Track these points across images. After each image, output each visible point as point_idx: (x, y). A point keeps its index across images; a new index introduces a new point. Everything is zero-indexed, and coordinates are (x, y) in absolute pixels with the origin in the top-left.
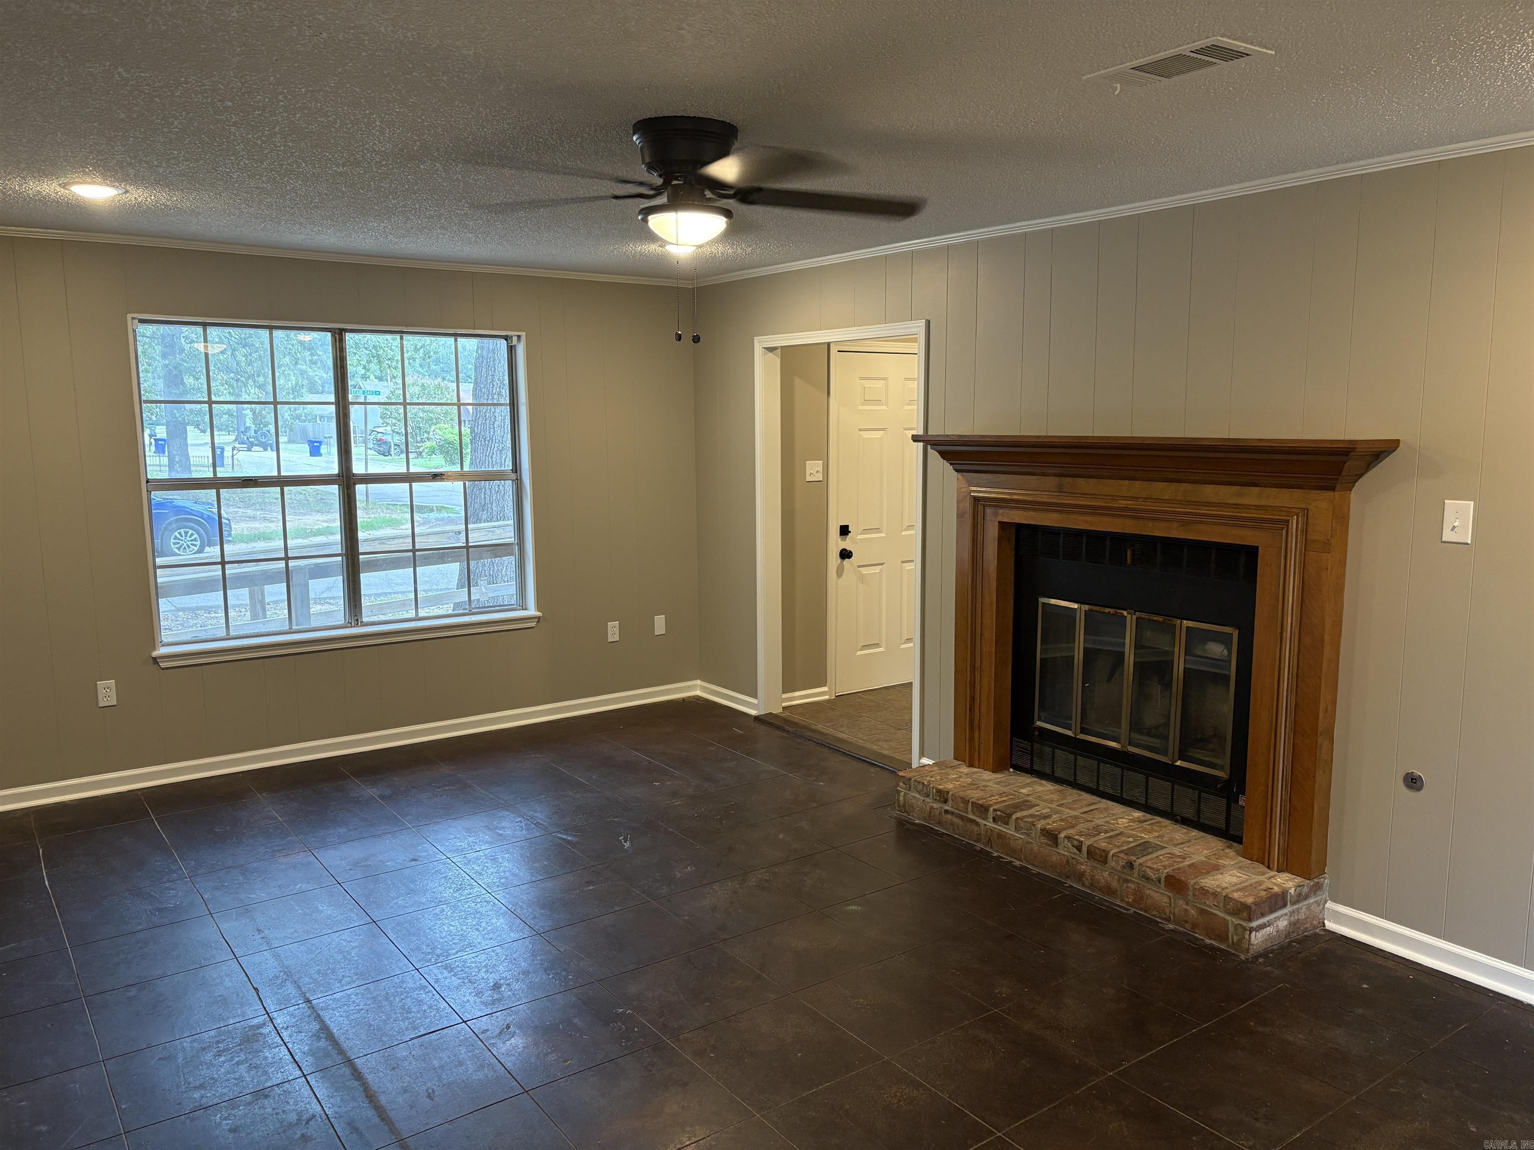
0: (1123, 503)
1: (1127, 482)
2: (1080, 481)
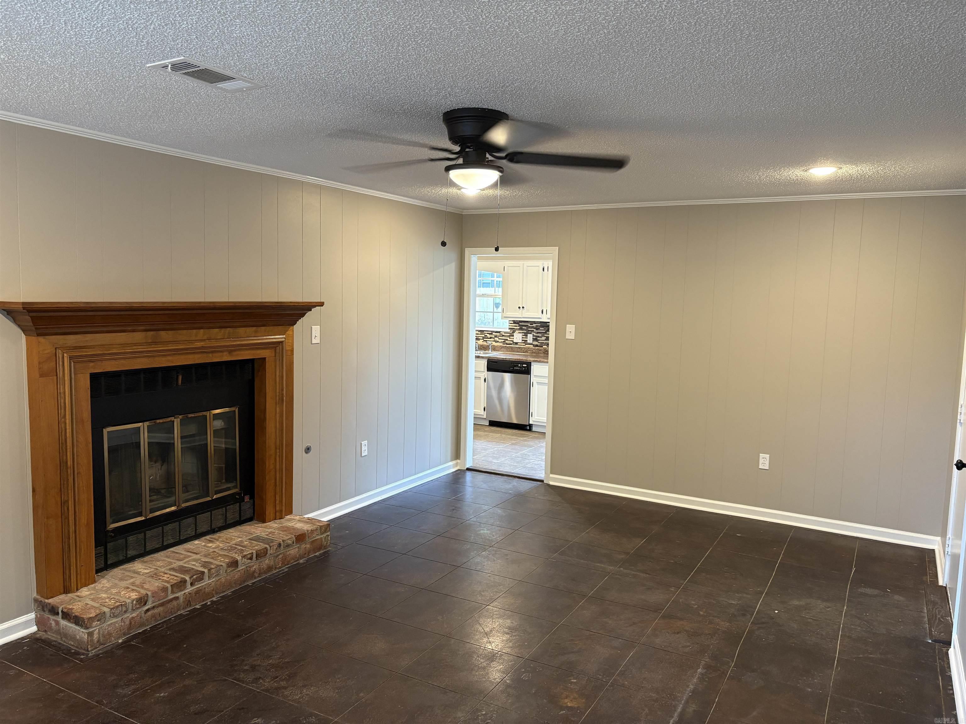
0: (199, 344)
1: (195, 331)
2: (163, 333)
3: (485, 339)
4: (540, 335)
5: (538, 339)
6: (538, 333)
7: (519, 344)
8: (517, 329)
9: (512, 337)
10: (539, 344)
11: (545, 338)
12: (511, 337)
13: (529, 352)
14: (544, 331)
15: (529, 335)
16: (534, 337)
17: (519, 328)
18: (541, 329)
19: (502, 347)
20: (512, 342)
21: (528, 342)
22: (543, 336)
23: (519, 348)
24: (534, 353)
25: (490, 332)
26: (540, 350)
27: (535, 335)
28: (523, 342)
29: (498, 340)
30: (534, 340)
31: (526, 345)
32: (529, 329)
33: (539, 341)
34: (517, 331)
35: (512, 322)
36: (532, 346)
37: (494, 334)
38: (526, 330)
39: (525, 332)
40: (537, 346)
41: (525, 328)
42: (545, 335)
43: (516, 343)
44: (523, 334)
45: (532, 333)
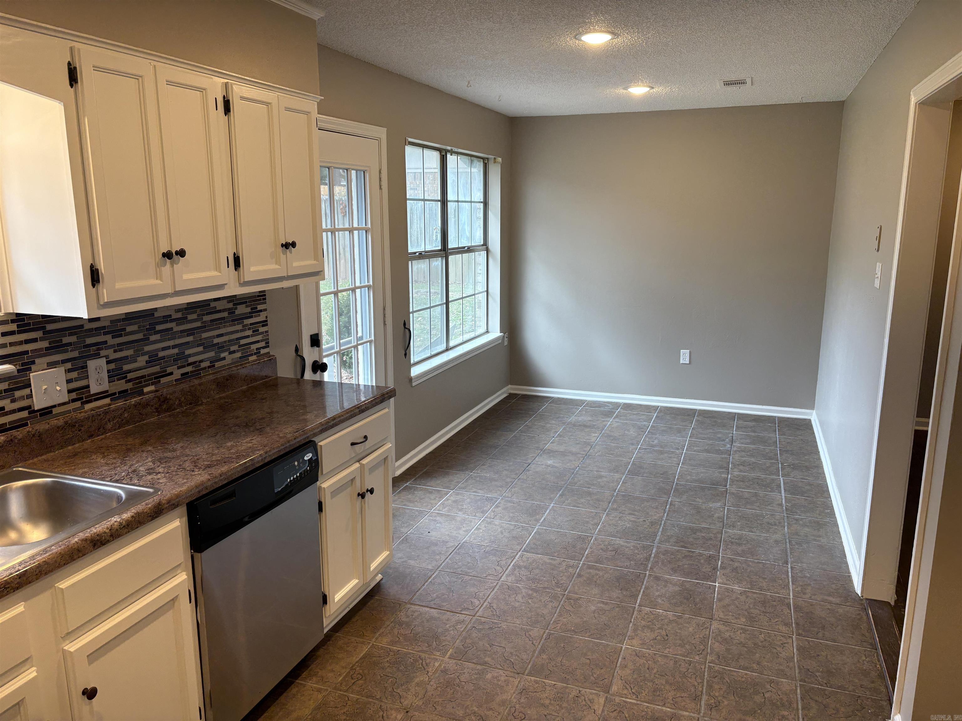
4: (130, 352)
5: (126, 368)
6: (120, 347)
7: (55, 411)
8: (40, 353)
9: (26, 391)
10: (129, 386)
12: (18, 394)
13: (109, 426)
14: (140, 336)
15: (92, 364)
16: (112, 366)
17: (45, 344)
18: (129, 329)
20: (25, 414)
21: (94, 389)
22: (139, 353)
23: (70, 425)
24: (128, 423)
27: (115, 356)
30: (113, 376)
31: (88, 407)
33: (130, 376)
34: (42, 361)
35: (13, 327)
36: (107, 401)
38: (77, 346)
39: (76, 354)
40: (123, 394)
41: (73, 339)
42: (147, 348)
43: (46, 412)
44: (69, 365)
45: (103, 353)
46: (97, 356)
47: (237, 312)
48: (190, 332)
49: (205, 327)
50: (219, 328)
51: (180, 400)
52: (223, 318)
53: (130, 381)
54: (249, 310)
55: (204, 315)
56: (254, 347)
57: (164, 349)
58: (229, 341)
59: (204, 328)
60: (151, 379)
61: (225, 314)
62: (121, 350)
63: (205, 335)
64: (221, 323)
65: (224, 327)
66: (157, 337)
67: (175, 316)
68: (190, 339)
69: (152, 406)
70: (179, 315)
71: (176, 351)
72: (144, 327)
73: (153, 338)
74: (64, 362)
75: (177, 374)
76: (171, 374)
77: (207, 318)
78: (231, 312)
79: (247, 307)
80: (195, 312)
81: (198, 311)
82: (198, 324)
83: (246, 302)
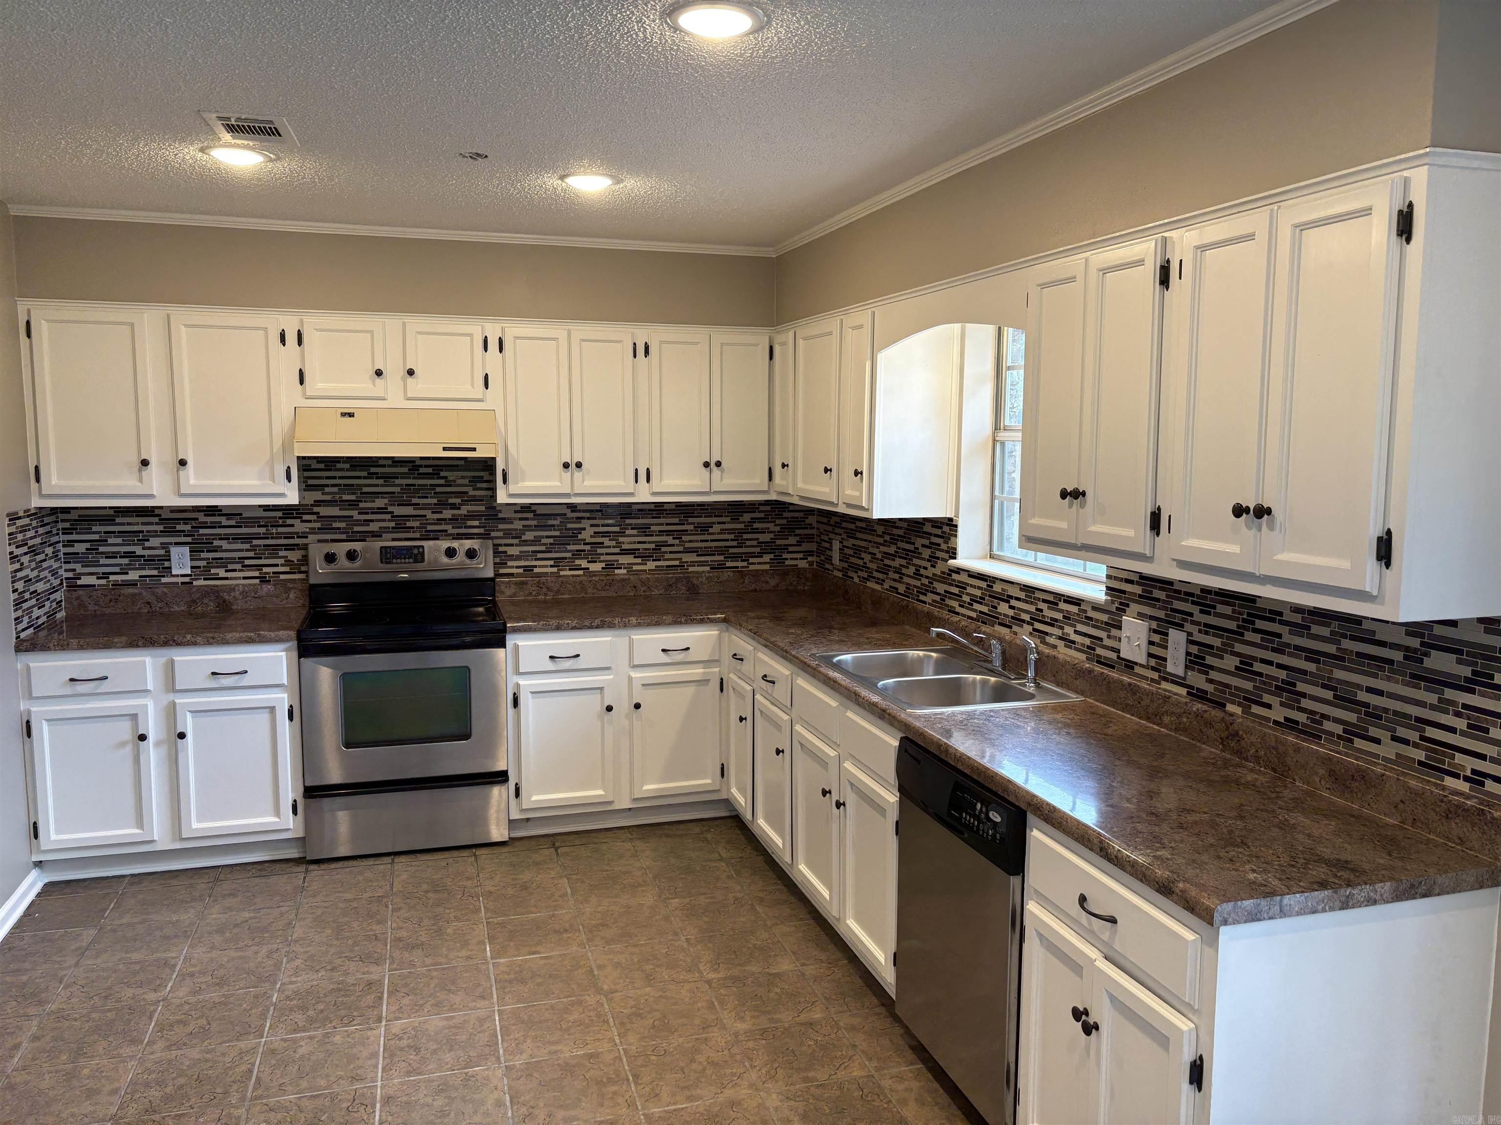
3: (1038, 626)
4: (1217, 642)
5: (1209, 660)
7: (1135, 670)
8: (1134, 598)
9: (1118, 633)
10: (1210, 688)
11: (1236, 661)
12: (1113, 632)
13: (1166, 719)
14: (1232, 625)
15: (1173, 635)
16: (1194, 649)
18: (1219, 608)
19: (1081, 673)
20: (1114, 656)
21: (1171, 667)
22: (1227, 648)
23: (1132, 689)
25: (1050, 598)
26: (1209, 724)
27: (1199, 637)
28: (1153, 662)
29: (1073, 637)
30: (1193, 662)
31: (1165, 685)
32: (1178, 605)
33: (1213, 675)
34: (1134, 608)
36: (1182, 691)
37: (1062, 606)
38: (1164, 605)
39: (1160, 614)
40: (1198, 695)
42: (1239, 648)
43: (1129, 666)
44: (1154, 624)
45: (1186, 626)
46: (1180, 626)
47: (1428, 663)
48: (1313, 656)
49: (1342, 659)
50: (1376, 676)
51: (1257, 751)
52: (1391, 662)
53: (1211, 681)
54: (1466, 671)
55: (1345, 636)
56: (1469, 764)
57: (1264, 661)
58: (1396, 713)
59: (1339, 659)
60: (1238, 697)
61: (1397, 656)
62: (1207, 633)
63: (1339, 674)
64: (1382, 669)
65: (1389, 679)
66: (1257, 638)
67: (1288, 616)
68: (1311, 667)
69: (1217, 731)
70: (1297, 618)
71: (1282, 674)
72: (1240, 613)
73: (1249, 636)
74: (1152, 618)
75: (1278, 713)
76: (1269, 706)
77: (1347, 644)
78: (1413, 656)
79: (1459, 662)
80: (1328, 625)
81: (1333, 626)
82: (1331, 649)
83: (1459, 652)
